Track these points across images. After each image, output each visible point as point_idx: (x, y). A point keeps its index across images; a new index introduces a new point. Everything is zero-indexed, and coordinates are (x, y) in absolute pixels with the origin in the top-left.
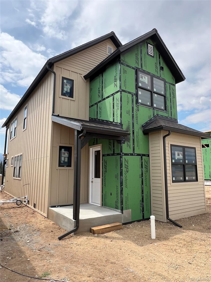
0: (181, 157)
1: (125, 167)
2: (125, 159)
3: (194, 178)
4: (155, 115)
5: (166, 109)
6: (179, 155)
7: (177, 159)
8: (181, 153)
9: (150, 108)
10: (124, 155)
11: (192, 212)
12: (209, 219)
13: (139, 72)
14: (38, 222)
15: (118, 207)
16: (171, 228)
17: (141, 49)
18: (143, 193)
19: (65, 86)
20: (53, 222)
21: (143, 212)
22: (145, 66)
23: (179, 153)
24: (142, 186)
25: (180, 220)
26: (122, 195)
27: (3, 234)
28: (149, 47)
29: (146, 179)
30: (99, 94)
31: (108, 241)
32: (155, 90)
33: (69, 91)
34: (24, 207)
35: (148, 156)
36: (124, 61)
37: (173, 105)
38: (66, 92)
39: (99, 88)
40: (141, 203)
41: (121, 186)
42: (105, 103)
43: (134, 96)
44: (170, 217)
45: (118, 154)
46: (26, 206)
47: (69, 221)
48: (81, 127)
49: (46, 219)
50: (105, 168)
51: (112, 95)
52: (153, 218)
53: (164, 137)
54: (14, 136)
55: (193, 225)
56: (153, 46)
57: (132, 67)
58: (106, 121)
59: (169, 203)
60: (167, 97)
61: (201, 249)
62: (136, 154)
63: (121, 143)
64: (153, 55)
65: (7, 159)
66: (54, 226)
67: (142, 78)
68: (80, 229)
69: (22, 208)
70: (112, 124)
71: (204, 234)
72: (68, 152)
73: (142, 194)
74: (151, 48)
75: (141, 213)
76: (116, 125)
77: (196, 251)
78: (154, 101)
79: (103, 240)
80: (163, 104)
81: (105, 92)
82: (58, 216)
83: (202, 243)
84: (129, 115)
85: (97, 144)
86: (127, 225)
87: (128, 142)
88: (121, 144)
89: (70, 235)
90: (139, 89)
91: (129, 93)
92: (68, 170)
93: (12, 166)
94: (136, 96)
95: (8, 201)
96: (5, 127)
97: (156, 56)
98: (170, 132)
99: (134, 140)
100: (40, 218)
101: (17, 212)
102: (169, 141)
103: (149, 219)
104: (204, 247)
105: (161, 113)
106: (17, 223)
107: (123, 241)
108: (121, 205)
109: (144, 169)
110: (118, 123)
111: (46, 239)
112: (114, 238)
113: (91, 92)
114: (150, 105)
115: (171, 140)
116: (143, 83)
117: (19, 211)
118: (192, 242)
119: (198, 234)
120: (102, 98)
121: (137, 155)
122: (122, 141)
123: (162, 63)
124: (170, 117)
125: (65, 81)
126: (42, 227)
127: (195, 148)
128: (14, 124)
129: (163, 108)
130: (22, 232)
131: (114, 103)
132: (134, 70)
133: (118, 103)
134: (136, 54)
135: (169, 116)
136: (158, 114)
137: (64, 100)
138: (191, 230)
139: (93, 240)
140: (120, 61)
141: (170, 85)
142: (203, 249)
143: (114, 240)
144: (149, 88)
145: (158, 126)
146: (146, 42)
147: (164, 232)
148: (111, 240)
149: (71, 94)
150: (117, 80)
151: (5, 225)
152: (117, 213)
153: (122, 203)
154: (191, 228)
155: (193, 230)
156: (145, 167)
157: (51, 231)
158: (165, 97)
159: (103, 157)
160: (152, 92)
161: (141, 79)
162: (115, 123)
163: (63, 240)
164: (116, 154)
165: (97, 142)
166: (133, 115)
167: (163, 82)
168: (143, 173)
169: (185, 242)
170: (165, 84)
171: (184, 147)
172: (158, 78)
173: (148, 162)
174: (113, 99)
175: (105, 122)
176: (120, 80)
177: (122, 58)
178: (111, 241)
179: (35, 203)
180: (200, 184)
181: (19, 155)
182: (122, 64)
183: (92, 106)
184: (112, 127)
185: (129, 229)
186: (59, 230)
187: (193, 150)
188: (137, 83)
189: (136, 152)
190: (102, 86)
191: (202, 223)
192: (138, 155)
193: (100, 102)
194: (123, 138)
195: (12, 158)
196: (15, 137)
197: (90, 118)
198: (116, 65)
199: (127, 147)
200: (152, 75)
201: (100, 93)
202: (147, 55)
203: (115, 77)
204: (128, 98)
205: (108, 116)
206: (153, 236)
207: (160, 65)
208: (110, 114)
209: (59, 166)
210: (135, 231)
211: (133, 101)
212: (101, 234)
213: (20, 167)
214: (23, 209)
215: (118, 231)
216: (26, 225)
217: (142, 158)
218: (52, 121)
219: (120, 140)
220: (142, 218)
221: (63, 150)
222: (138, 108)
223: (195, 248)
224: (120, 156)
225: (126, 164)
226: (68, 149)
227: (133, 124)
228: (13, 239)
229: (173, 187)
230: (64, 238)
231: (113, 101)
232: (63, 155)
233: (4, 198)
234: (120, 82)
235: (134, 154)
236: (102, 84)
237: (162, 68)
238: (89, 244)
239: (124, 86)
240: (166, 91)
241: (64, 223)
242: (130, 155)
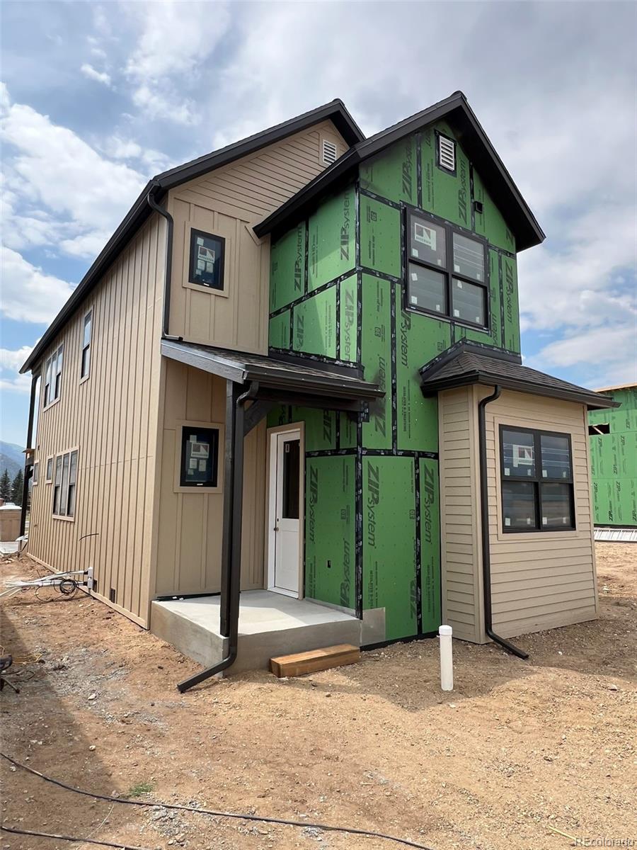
0: (529, 460)
1: (370, 489)
2: (369, 466)
3: (565, 520)
4: (456, 342)
5: (487, 322)
6: (522, 455)
7: (517, 466)
8: (530, 449)
9: (443, 322)
10: (367, 454)
11: (558, 615)
12: (604, 636)
13: (412, 217)
14: (121, 643)
15: (348, 600)
16: (496, 662)
17: (420, 152)
18: (418, 563)
19: (199, 255)
20: (163, 643)
21: (418, 614)
22: (429, 201)
23: (524, 449)
24: (418, 543)
25: (524, 638)
26: (360, 568)
27: (21, 674)
28: (441, 145)
29: (428, 522)
30: (298, 279)
31: (318, 697)
32: (457, 269)
33: (210, 269)
34: (84, 599)
35: (436, 456)
36: (368, 185)
37: (510, 312)
38: (203, 272)
39: (297, 263)
40: (414, 588)
41: (357, 542)
42: (315, 306)
43: (398, 287)
44: (496, 630)
45: (350, 451)
46: (89, 595)
47: (209, 639)
48: (244, 372)
49: (144, 633)
50: (312, 490)
51: (335, 281)
52: (445, 631)
53: (482, 405)
54: (56, 397)
55: (560, 652)
56: (453, 141)
57: (392, 203)
58: (316, 355)
59: (493, 589)
60: (491, 288)
61: (581, 720)
62: (400, 451)
63: (359, 419)
64: (453, 169)
65: (35, 462)
66: (167, 653)
67: (421, 233)
68: (241, 662)
69: (76, 601)
70: (334, 364)
71: (590, 677)
72: (208, 445)
73: (417, 565)
74: (448, 149)
75: (412, 617)
76: (345, 368)
77: (565, 726)
78: (455, 301)
79: (303, 693)
80: (481, 310)
81: (314, 273)
82: (179, 624)
83: (585, 704)
84: (383, 339)
85: (291, 422)
86: (372, 651)
87: (378, 417)
88: (358, 424)
89: (212, 677)
90: (411, 266)
91: (384, 276)
92: (206, 496)
93: (50, 481)
94: (403, 286)
95: (37, 582)
96: (30, 371)
97: (463, 170)
98: (499, 388)
99: (394, 411)
100: (128, 630)
101: (62, 612)
102: (493, 415)
103: (435, 634)
104: (588, 713)
105: (472, 336)
106: (60, 645)
107: (362, 696)
108: (357, 595)
109: (423, 495)
110: (349, 362)
111: (143, 690)
112: (335, 688)
113: (273, 274)
114: (443, 312)
115: (499, 414)
116: (422, 247)
117: (69, 610)
118: (557, 700)
119: (573, 679)
120: (306, 290)
121: (403, 455)
122: (363, 415)
123: (480, 191)
124: (498, 348)
125: (200, 241)
126: (133, 654)
127: (570, 434)
128: (55, 362)
129: (479, 320)
130: (76, 670)
131: (338, 306)
132: (399, 211)
133: (351, 306)
134: (404, 165)
135: (496, 343)
136: (465, 337)
137: (196, 296)
138: (555, 666)
139: (278, 693)
140: (358, 186)
141: (500, 257)
142: (585, 720)
143: (335, 695)
144: (440, 263)
145: (465, 371)
146: (433, 131)
147: (477, 672)
148: (328, 693)
149: (216, 279)
150: (348, 238)
151: (28, 649)
152: (345, 617)
153: (359, 591)
154: (554, 660)
155: (559, 666)
156: (427, 490)
157: (159, 667)
158: (485, 289)
159: (307, 459)
160: (448, 276)
161: (417, 237)
162: (343, 361)
163: (190, 693)
164: (344, 452)
165: (290, 416)
166: (394, 340)
167: (480, 247)
168: (419, 505)
169: (537, 701)
170: (486, 253)
171: (537, 434)
172: (467, 234)
173: (434, 475)
174: (338, 294)
175: (312, 360)
176: (358, 241)
177: (363, 175)
178: (328, 696)
179: (114, 588)
180: (581, 535)
181: (70, 451)
182: (365, 194)
183: (278, 312)
184: (333, 375)
185: (378, 663)
186: (180, 665)
187: (563, 442)
188: (406, 248)
189: (403, 445)
190: (307, 256)
191: (585, 646)
192: (408, 454)
193: (300, 301)
194: (364, 404)
195: (50, 460)
196: (58, 399)
197: (272, 347)
198: (347, 197)
199: (376, 430)
200: (451, 225)
201: (300, 276)
202: (435, 168)
203: (344, 232)
204: (380, 292)
205: (322, 343)
206: (447, 683)
207: (472, 197)
208: (328, 338)
209: (183, 483)
210: (395, 668)
211: (393, 301)
212: (300, 676)
213: (71, 487)
214: (81, 603)
215: (348, 668)
216: (86, 651)
217: (417, 462)
218: (163, 356)
219: (356, 413)
220: (416, 633)
221: (193, 440)
222: (409, 320)
223: (564, 718)
224: (356, 456)
225: (373, 478)
226: (209, 436)
227: (394, 365)
228: (50, 689)
229: (504, 546)
230: (195, 687)
231: (338, 299)
232: (192, 452)
233: (25, 572)
234: (358, 245)
235: (397, 450)
236: (307, 250)
237: (478, 207)
238: (264, 704)
239: (370, 258)
240: (489, 273)
241: (195, 645)
242: (383, 454)
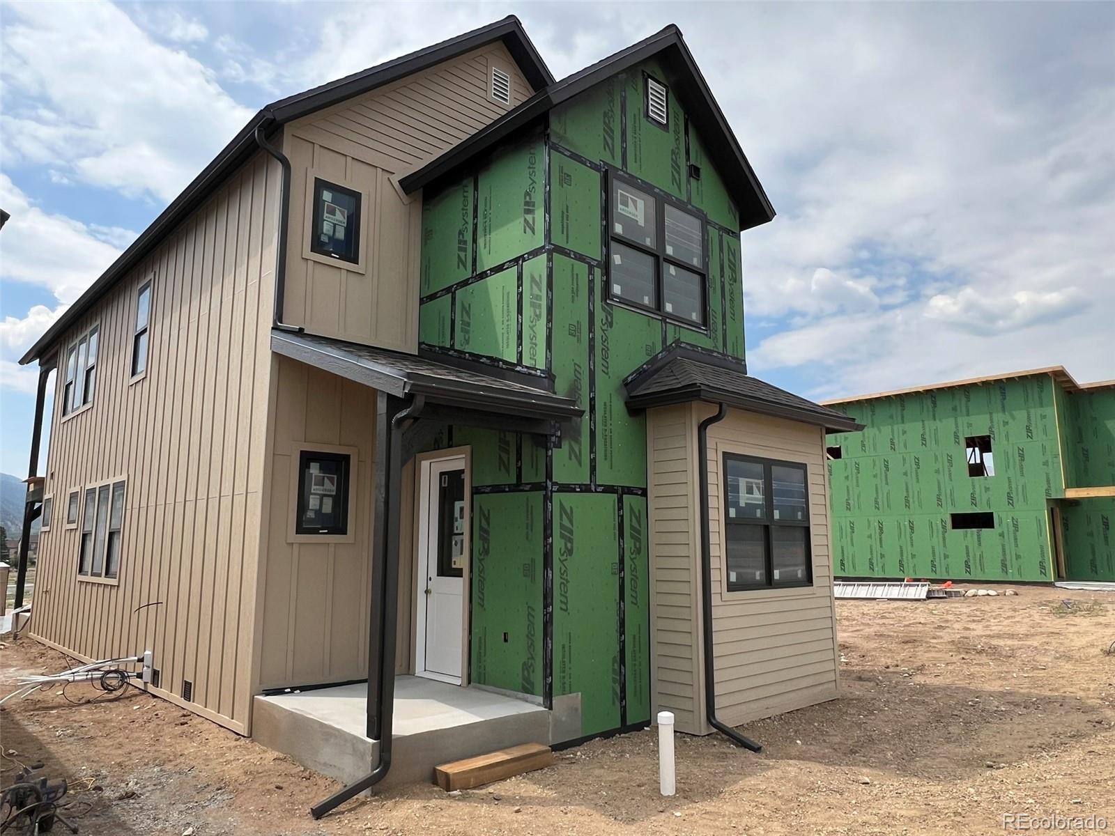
0: (758, 497)
1: (562, 536)
2: (562, 507)
3: (800, 573)
4: (668, 344)
5: (705, 320)
6: (750, 491)
7: (744, 505)
8: (759, 484)
9: (652, 318)
10: (558, 491)
11: (791, 695)
12: (848, 719)
13: (616, 183)
14: (211, 757)
15: (532, 684)
16: (723, 757)
17: (625, 98)
18: (622, 633)
19: (326, 215)
20: (276, 754)
21: (621, 701)
22: (636, 162)
23: (752, 483)
24: (622, 606)
25: (752, 726)
26: (550, 641)
27: (72, 807)
28: (650, 90)
29: (634, 579)
30: (462, 255)
31: (505, 814)
32: (669, 250)
33: (340, 234)
34: (138, 698)
35: (644, 493)
36: (561, 138)
37: (732, 307)
38: (330, 238)
39: (461, 233)
40: (616, 666)
41: (545, 607)
42: (486, 291)
43: (598, 272)
44: (720, 716)
45: (536, 487)
46: (145, 692)
47: (349, 745)
48: (405, 382)
49: (242, 742)
50: (481, 537)
51: (516, 261)
52: (665, 719)
53: (702, 427)
54: (85, 401)
55: (798, 742)
56: (665, 86)
57: (590, 162)
58: (488, 358)
59: (717, 664)
60: (711, 277)
61: (831, 821)
62: (600, 486)
63: (549, 444)
64: (665, 122)
65: (46, 497)
66: (284, 766)
67: (625, 204)
68: (391, 777)
69: (127, 701)
70: (513, 370)
71: (837, 770)
72: (335, 476)
73: (621, 636)
74: (660, 97)
75: (614, 703)
76: (529, 377)
77: (815, 829)
78: (666, 292)
79: (484, 809)
80: (697, 303)
81: (485, 247)
82: (300, 725)
83: (835, 802)
84: (579, 340)
85: (450, 446)
86: (565, 752)
87: (573, 443)
88: (547, 451)
89: (356, 797)
90: (613, 245)
91: (580, 258)
92: (332, 549)
93: (73, 526)
94: (604, 271)
95: (66, 675)
96: (38, 360)
97: (676, 125)
98: (724, 406)
99: (593, 434)
100: (219, 740)
101: (108, 717)
102: (717, 440)
103: (646, 725)
104: (840, 812)
105: (688, 337)
106: (120, 765)
107: (562, 808)
108: (545, 677)
109: (628, 543)
110: (536, 370)
111: (260, 819)
112: (524, 801)
113: (426, 244)
114: (653, 306)
115: (723, 439)
116: (629, 223)
117: (118, 715)
118: (802, 799)
119: (817, 773)
120: (474, 270)
121: (603, 492)
122: (553, 439)
123: (697, 151)
124: (719, 353)
125: (327, 196)
126: (234, 771)
127: (806, 464)
129: (695, 317)
130: (152, 798)
131: (520, 295)
132: (599, 174)
133: (537, 296)
134: (605, 115)
135: (716, 347)
136: (679, 339)
137: (320, 271)
138: (795, 759)
139: (450, 811)
140: (548, 138)
141: (722, 236)
142: (837, 821)
143: (528, 809)
144: (649, 242)
145: (683, 384)
146: (641, 71)
147: (702, 771)
148: (517, 808)
149: (348, 248)
150: (534, 206)
151: (70, 773)
152: (531, 707)
153: (548, 671)
154: (794, 752)
155: (801, 757)
156: (632, 536)
157: (277, 788)
158: (704, 277)
159: (475, 496)
160: (659, 259)
161: (620, 208)
162: (526, 367)
163: (329, 818)
164: (528, 487)
165: (450, 438)
166: (592, 341)
167: (697, 223)
168: (623, 557)
169: (779, 802)
170: (704, 231)
171: (768, 463)
172: (682, 206)
173: (642, 517)
174: (520, 278)
175: (483, 363)
176: (548, 210)
177: (555, 126)
178: (518, 811)
179: (190, 680)
180: (820, 592)
181: (111, 481)
182: (557, 150)
183: (433, 297)
184: (517, 386)
185: (573, 767)
186: (305, 783)
187: (798, 473)
188: (607, 222)
189: (603, 478)
190: (475, 226)
191: (827, 732)
192: (609, 489)
193: (465, 283)
194: (555, 425)
195: (73, 496)
196: (88, 406)
197: (423, 343)
198: (532, 151)
199: (570, 459)
200: (662, 193)
201: (465, 250)
202: (643, 120)
203: (528, 198)
204: (575, 277)
205: (496, 341)
206: (668, 785)
207: (688, 159)
208: (505, 335)
209: (300, 530)
210: (597, 772)
211: (591, 291)
212: (474, 788)
213: (111, 535)
214: (135, 704)
215: (537, 774)
216: (161, 770)
217: (620, 501)
218: (273, 352)
219: (546, 436)
220: (618, 725)
221: (314, 469)
222: (611, 315)
223: (813, 820)
224: (544, 492)
225: (566, 522)
226: (336, 465)
227: (592, 374)
228: (122, 825)
229: (728, 607)
230: (334, 810)
231: (520, 284)
232: (313, 487)
233: (33, 662)
234: (547, 215)
235: (596, 485)
236: (475, 216)
237: (694, 172)
238: (434, 827)
239: (563, 233)
240: (708, 256)
241: (327, 753)
242: (578, 490)
